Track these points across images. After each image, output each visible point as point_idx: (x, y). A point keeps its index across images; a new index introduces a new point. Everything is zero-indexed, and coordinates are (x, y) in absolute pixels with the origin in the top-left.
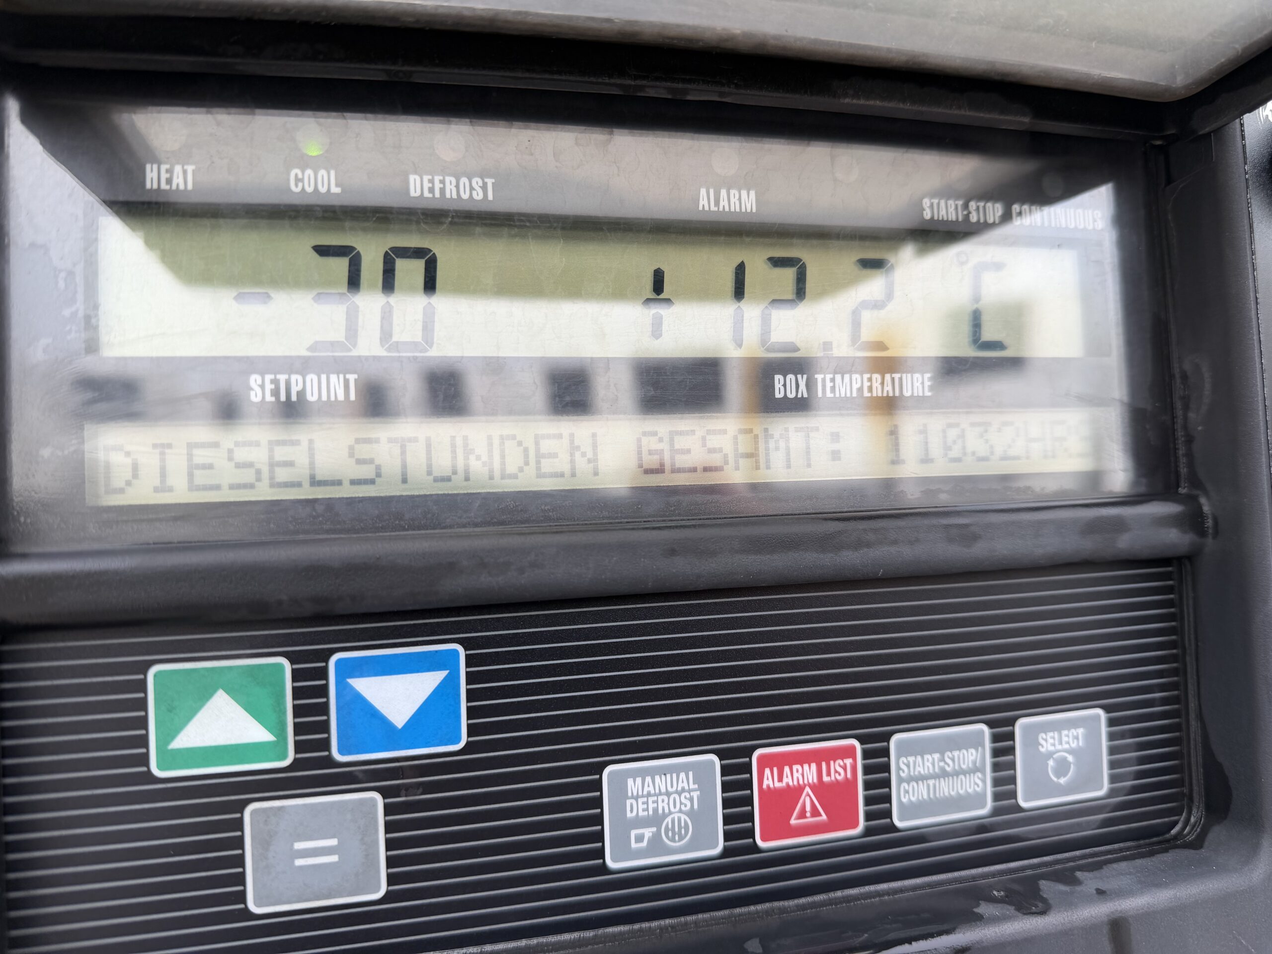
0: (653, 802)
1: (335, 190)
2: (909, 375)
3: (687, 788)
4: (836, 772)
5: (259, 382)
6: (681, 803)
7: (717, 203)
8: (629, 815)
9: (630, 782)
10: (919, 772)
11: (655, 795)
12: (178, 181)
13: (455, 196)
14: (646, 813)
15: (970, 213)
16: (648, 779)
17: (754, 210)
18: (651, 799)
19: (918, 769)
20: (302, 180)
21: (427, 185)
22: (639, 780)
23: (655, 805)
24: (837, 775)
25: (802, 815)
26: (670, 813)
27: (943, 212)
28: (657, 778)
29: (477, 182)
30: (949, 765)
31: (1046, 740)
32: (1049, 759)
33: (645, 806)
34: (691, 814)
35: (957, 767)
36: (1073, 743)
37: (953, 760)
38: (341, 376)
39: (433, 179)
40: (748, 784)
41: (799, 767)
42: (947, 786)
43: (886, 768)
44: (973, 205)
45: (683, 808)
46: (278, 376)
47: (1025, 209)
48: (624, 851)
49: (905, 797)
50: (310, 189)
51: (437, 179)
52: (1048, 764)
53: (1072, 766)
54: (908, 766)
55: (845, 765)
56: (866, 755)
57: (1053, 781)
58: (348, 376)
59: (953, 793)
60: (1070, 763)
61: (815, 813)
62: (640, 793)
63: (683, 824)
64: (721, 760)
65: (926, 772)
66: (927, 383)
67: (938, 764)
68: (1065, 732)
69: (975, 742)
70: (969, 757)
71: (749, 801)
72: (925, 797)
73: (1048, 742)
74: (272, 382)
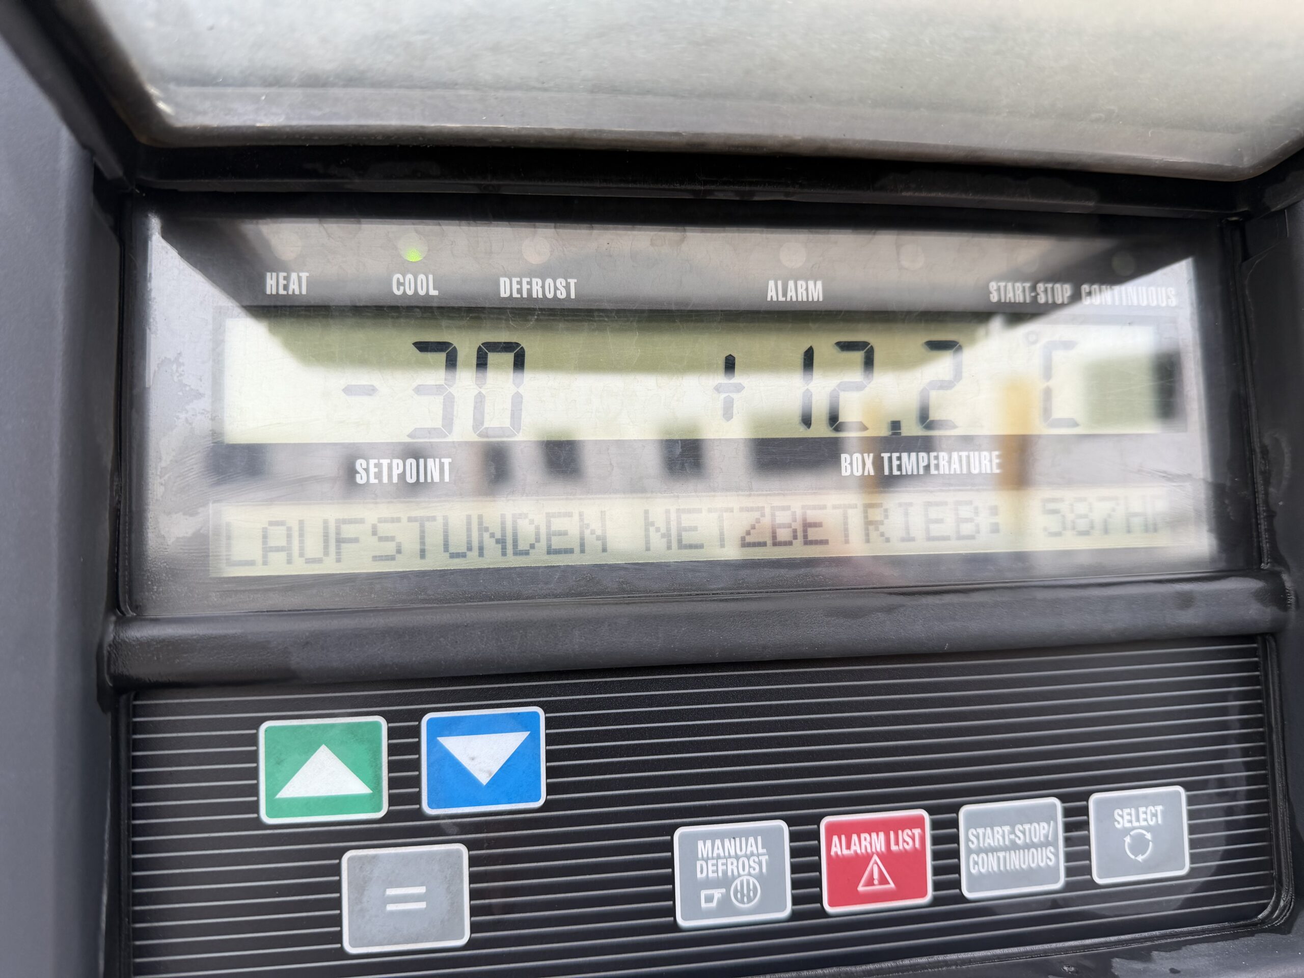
0: (723, 864)
1: (433, 292)
2: (977, 453)
3: (755, 852)
4: (904, 841)
5: (365, 466)
6: (750, 867)
7: (785, 294)
8: (699, 875)
9: (700, 844)
10: (989, 844)
11: (725, 857)
12: (294, 288)
13: (540, 296)
14: (715, 875)
15: (1038, 294)
16: (718, 842)
17: (821, 299)
18: (720, 862)
19: (987, 841)
20: (403, 284)
21: (515, 287)
22: (709, 843)
23: (725, 867)
24: (905, 845)
25: (870, 882)
26: (739, 875)
27: (1010, 295)
28: (727, 841)
29: (561, 282)
30: (1019, 838)
31: (1122, 817)
32: (1126, 836)
33: (715, 868)
34: (760, 877)
35: (1028, 841)
36: (1152, 820)
37: (1024, 833)
38: (437, 460)
39: (521, 280)
40: (816, 851)
41: (867, 835)
42: (1018, 859)
43: (955, 839)
44: (1041, 287)
45: (752, 871)
46: (381, 461)
47: (1095, 289)
48: (694, 910)
49: (974, 868)
50: (410, 292)
51: (525, 280)
52: (1125, 841)
53: (1151, 843)
54: (977, 837)
55: (914, 834)
56: (935, 825)
57: (1132, 859)
58: (443, 460)
59: (1024, 867)
60: (1150, 841)
61: (883, 881)
62: (710, 855)
63: (751, 887)
64: (789, 826)
65: (996, 844)
66: (996, 461)
67: (1009, 836)
68: (1142, 809)
69: (1047, 816)
70: (1041, 830)
71: (817, 867)
72: (996, 869)
73: (1124, 819)
74: (376, 465)
